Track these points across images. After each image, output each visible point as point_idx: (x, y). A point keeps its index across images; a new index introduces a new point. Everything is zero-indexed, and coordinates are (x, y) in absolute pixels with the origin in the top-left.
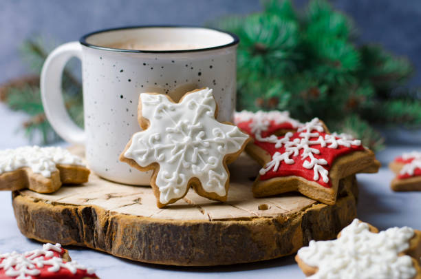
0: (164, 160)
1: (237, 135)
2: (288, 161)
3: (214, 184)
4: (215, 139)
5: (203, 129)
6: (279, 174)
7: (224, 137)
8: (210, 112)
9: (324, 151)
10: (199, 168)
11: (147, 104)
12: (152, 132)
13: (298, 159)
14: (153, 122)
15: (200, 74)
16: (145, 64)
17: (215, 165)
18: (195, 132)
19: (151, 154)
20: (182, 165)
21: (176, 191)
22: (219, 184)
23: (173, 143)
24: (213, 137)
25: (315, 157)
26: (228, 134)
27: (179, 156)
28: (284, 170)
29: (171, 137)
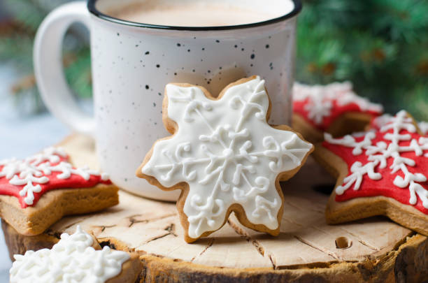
0: (195, 179)
1: (296, 145)
2: (373, 175)
3: (263, 214)
4: (265, 152)
5: (249, 137)
6: (362, 193)
7: (278, 149)
8: (261, 114)
9: (420, 162)
10: (242, 192)
11: (175, 101)
12: (179, 140)
13: (386, 172)
14: (182, 126)
15: (253, 57)
16: (179, 45)
17: (264, 189)
18: (239, 141)
19: (177, 170)
20: (219, 188)
21: (211, 223)
22: (269, 214)
23: (208, 157)
24: (263, 149)
25: (409, 171)
26: (284, 144)
27: (217, 175)
28: (368, 188)
29: (206, 148)
